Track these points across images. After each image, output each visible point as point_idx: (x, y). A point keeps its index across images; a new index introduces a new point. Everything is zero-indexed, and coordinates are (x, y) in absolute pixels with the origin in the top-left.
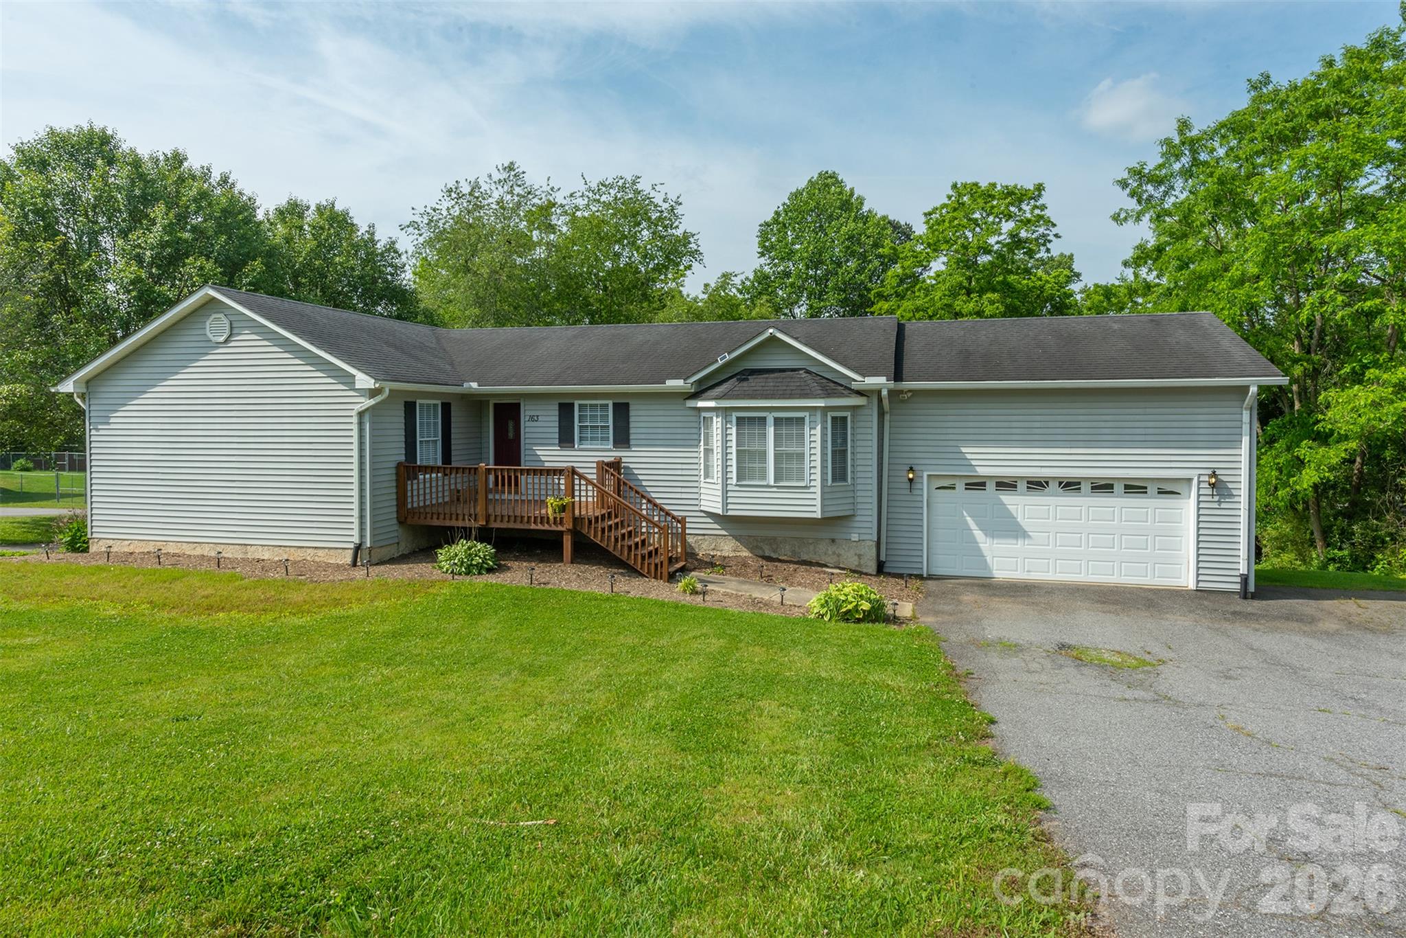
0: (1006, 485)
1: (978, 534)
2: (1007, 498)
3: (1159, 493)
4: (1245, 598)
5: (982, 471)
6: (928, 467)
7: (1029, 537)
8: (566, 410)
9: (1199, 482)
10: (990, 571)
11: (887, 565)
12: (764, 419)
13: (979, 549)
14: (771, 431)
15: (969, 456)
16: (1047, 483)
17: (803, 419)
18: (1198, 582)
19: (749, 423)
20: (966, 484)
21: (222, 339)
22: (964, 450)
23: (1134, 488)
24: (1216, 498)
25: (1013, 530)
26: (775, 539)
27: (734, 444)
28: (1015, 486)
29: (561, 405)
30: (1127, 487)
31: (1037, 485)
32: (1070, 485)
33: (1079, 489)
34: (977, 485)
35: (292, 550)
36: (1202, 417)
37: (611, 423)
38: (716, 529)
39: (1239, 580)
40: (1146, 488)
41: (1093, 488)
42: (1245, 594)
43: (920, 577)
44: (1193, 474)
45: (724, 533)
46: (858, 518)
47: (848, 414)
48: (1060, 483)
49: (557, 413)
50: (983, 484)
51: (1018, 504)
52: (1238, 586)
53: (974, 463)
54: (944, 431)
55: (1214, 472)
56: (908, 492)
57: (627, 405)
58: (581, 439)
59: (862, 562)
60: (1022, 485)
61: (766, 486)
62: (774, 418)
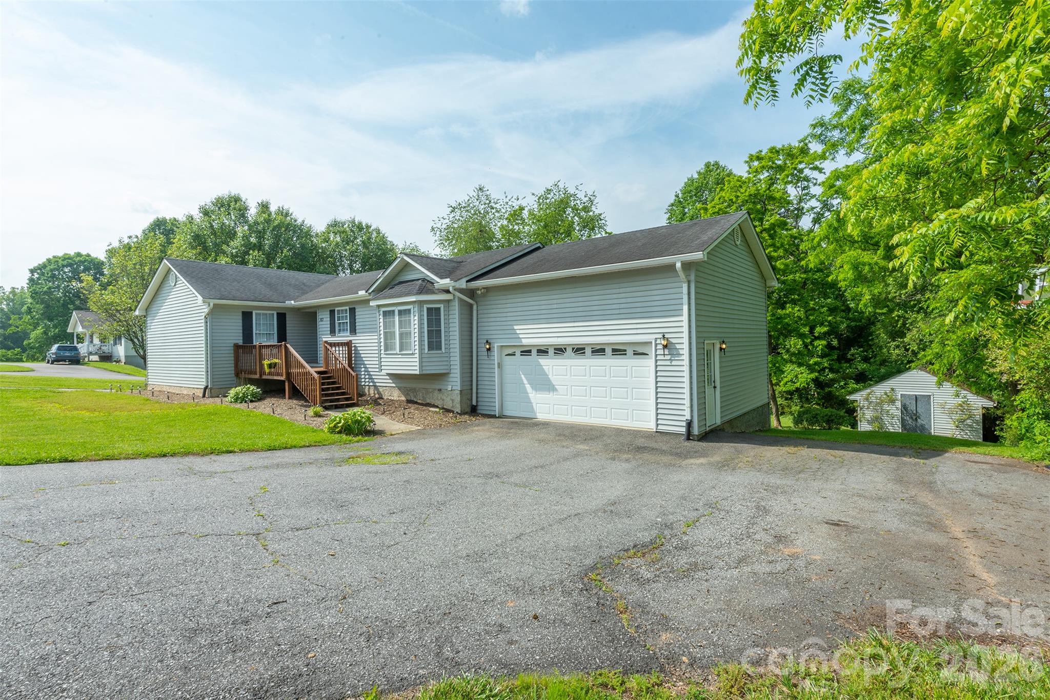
0: (542, 352)
1: (528, 387)
2: (544, 361)
3: (634, 354)
4: (688, 439)
5: (525, 342)
6: (499, 340)
7: (556, 390)
8: (332, 312)
9: (656, 345)
10: (535, 414)
11: (479, 408)
12: (393, 311)
13: (529, 398)
14: (397, 319)
15: (518, 332)
16: (565, 349)
17: (409, 310)
18: (657, 425)
19: (388, 314)
20: (521, 352)
21: (174, 284)
22: (516, 327)
23: (618, 351)
24: (668, 357)
25: (545, 385)
26: (415, 389)
27: (382, 328)
28: (547, 352)
29: (331, 311)
30: (614, 350)
31: (560, 350)
32: (579, 350)
33: (584, 353)
34: (527, 352)
36: (656, 291)
37: (348, 321)
38: (390, 383)
39: (684, 424)
40: (625, 351)
41: (593, 352)
42: (689, 436)
43: (494, 416)
44: (650, 338)
45: (394, 385)
46: (451, 375)
47: (442, 306)
48: (573, 349)
49: (329, 316)
50: (530, 351)
51: (548, 364)
52: (684, 430)
53: (521, 336)
54: (505, 315)
55: (664, 336)
56: (486, 358)
57: (354, 308)
58: (340, 330)
59: (454, 404)
60: (551, 351)
61: (396, 354)
62: (396, 309)
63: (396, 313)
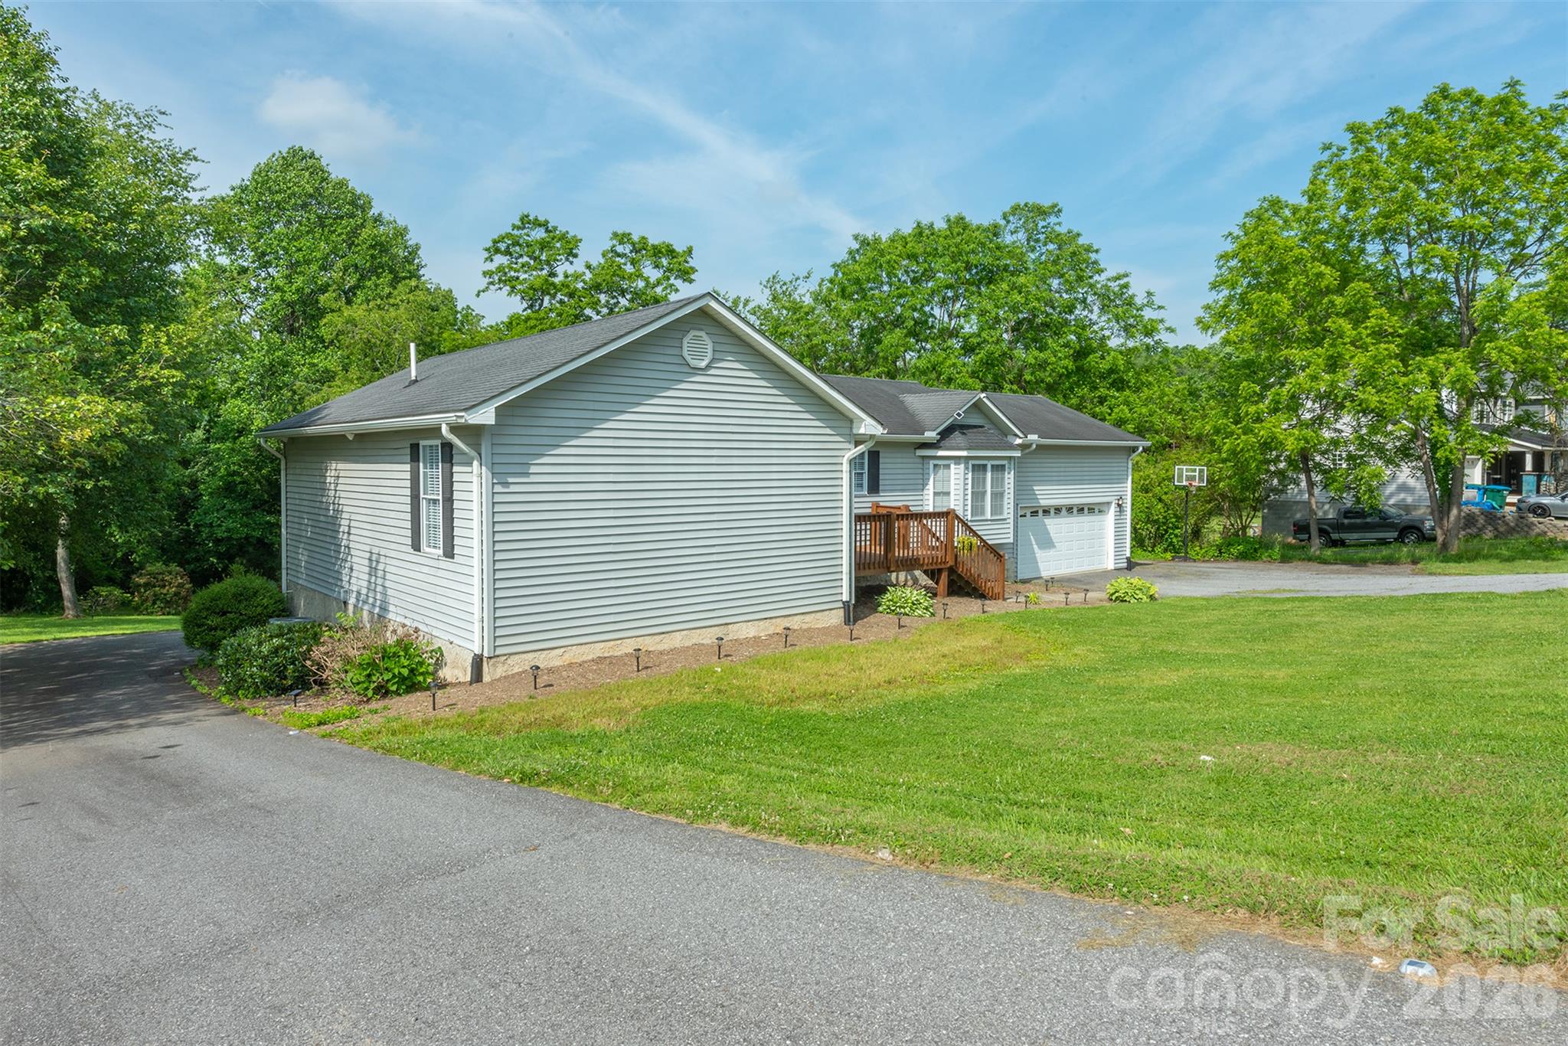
0: (1047, 511)
1: (1035, 547)
2: (1047, 521)
3: (1099, 512)
5: (1043, 503)
7: (1055, 546)
9: (1114, 505)
12: (987, 466)
13: (1036, 558)
14: (989, 475)
15: (1036, 493)
16: (1062, 509)
18: (1116, 563)
19: (979, 469)
20: (1031, 512)
21: (703, 364)
22: (1035, 488)
23: (1091, 510)
24: (1120, 514)
25: (1048, 543)
27: (970, 486)
28: (1050, 512)
30: (1088, 509)
31: (1058, 510)
32: (1070, 510)
33: (1073, 512)
34: (1035, 513)
35: (778, 620)
40: (1094, 509)
41: (1077, 511)
44: (1113, 499)
48: (1066, 509)
50: (1037, 512)
55: (1119, 497)
57: (878, 453)
60: (1052, 511)
61: (987, 520)
62: (989, 464)
63: (989, 467)
